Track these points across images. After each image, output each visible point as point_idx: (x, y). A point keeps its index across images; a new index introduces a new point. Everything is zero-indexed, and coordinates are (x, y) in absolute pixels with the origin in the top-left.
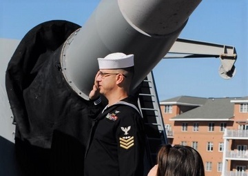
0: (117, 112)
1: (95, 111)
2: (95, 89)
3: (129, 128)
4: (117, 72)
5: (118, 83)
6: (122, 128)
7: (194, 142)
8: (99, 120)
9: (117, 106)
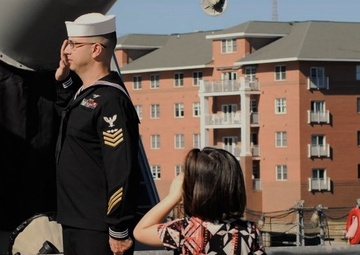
0: (96, 96)
1: (65, 97)
2: (62, 65)
3: (115, 117)
4: (93, 40)
5: (94, 55)
6: (105, 118)
7: (153, 106)
8: (71, 109)
9: (95, 88)
